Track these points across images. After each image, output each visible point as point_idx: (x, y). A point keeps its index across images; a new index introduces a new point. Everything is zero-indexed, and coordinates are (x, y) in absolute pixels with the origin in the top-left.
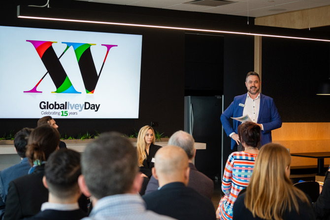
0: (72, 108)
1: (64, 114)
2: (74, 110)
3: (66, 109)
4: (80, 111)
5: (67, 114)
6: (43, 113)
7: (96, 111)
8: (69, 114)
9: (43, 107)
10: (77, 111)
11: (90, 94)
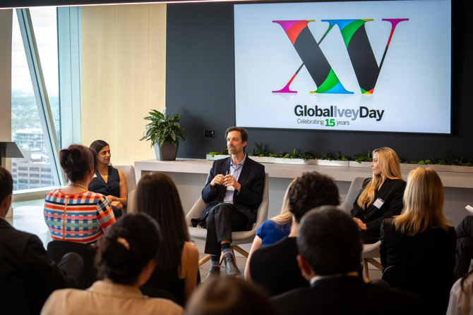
0: (341, 116)
1: (329, 124)
2: (344, 118)
3: (332, 116)
4: (353, 119)
5: (334, 123)
6: (299, 121)
7: (377, 120)
8: (336, 124)
9: (299, 113)
10: (349, 119)
11: (367, 94)
